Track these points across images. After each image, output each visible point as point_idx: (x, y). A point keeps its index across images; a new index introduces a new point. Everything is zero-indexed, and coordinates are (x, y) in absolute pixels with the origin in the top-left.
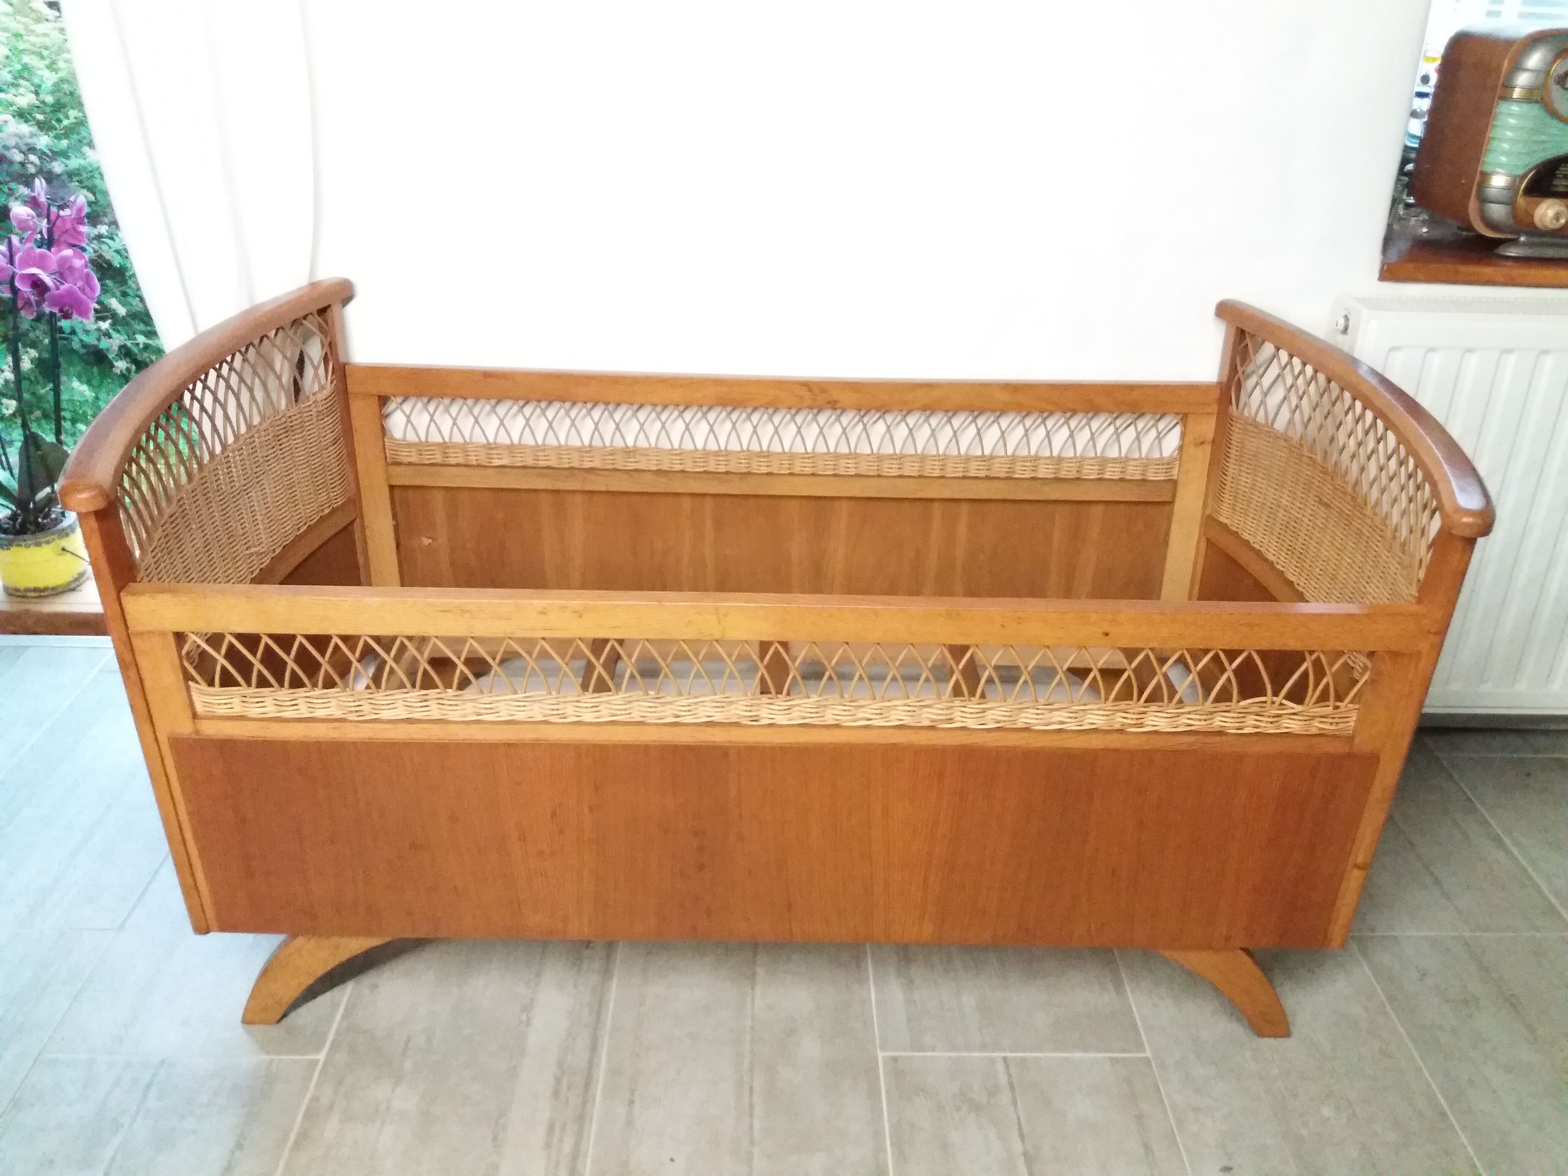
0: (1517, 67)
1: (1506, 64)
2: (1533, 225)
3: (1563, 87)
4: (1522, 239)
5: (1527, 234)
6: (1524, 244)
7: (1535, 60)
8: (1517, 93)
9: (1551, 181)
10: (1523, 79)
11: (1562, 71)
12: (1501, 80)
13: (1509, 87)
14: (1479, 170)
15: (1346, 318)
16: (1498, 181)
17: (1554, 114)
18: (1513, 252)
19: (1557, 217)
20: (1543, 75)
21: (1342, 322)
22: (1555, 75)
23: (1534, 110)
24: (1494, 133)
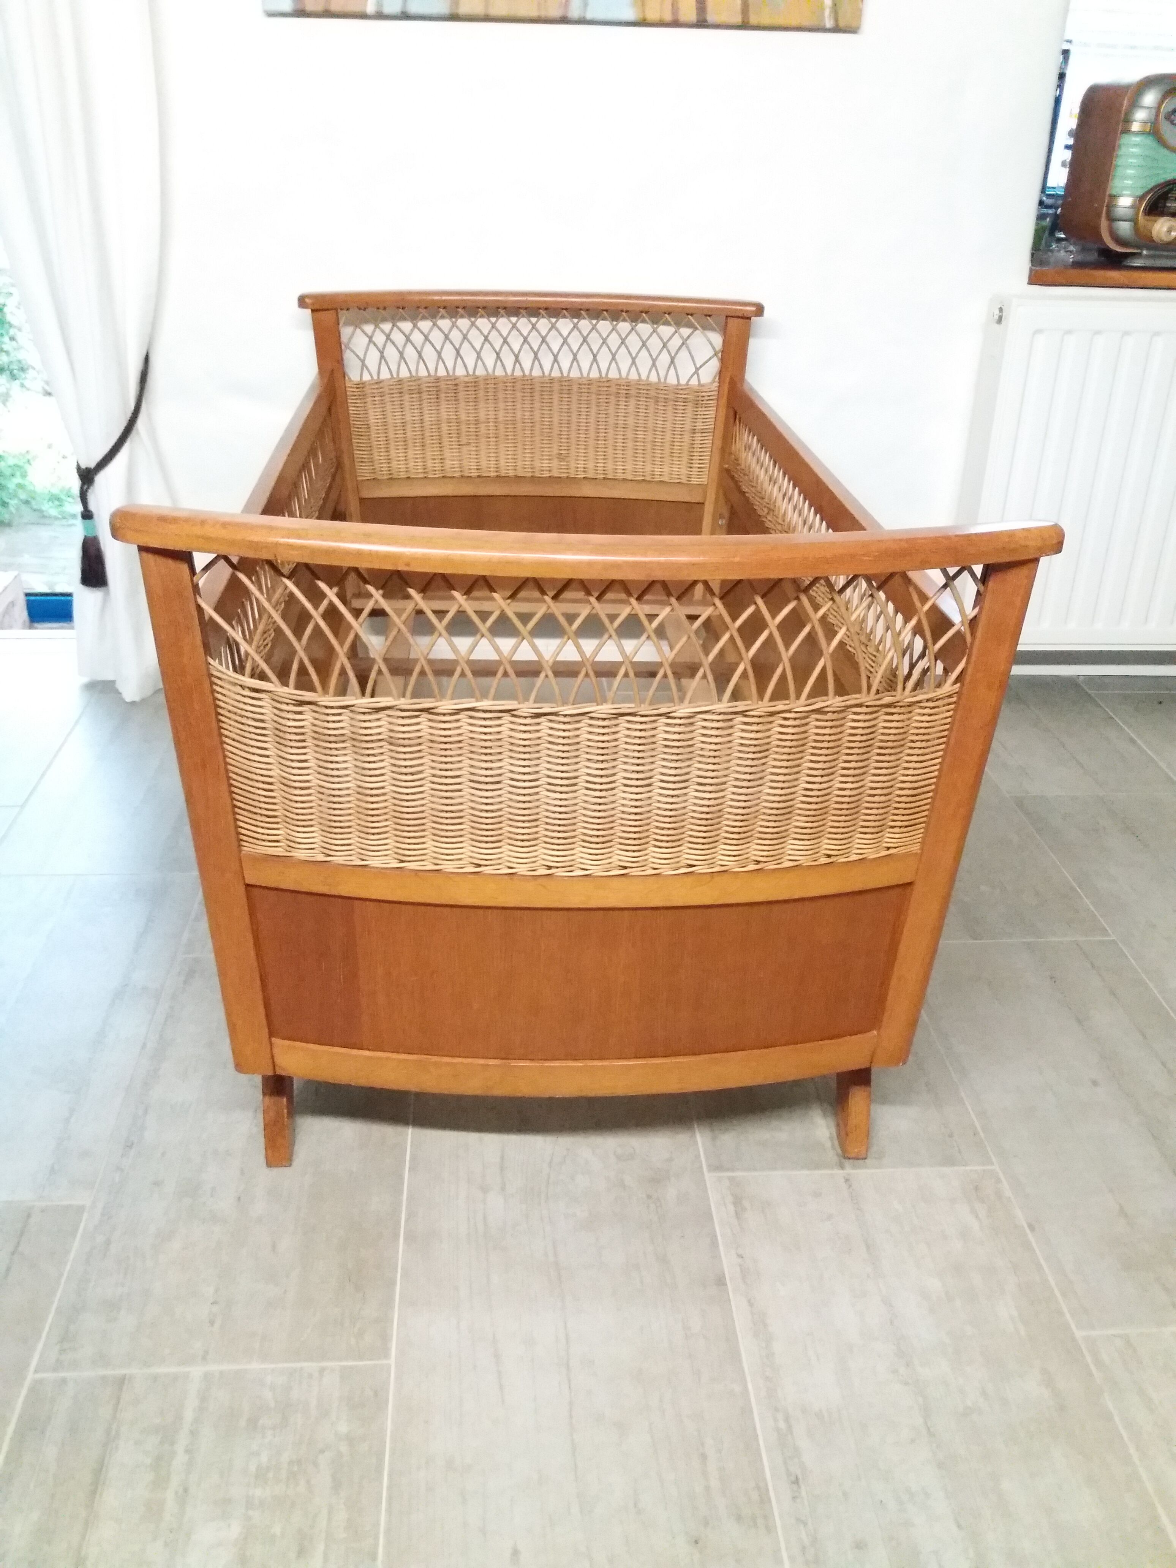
0: (1135, 104)
1: (1125, 102)
2: (1151, 239)
3: (1172, 123)
4: (1145, 252)
5: (1148, 248)
6: (1147, 257)
7: (1150, 98)
8: (1135, 127)
9: (1165, 203)
10: (1140, 116)
11: (1170, 109)
12: (1123, 116)
13: (1128, 121)
14: (1108, 193)
15: (1001, 310)
16: (1125, 202)
17: (1162, 142)
18: (1137, 263)
19: (1170, 231)
20: (1154, 111)
21: (997, 312)
22: (1166, 111)
23: (1149, 141)
24: (1119, 162)
